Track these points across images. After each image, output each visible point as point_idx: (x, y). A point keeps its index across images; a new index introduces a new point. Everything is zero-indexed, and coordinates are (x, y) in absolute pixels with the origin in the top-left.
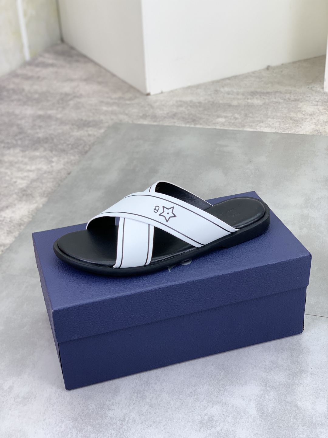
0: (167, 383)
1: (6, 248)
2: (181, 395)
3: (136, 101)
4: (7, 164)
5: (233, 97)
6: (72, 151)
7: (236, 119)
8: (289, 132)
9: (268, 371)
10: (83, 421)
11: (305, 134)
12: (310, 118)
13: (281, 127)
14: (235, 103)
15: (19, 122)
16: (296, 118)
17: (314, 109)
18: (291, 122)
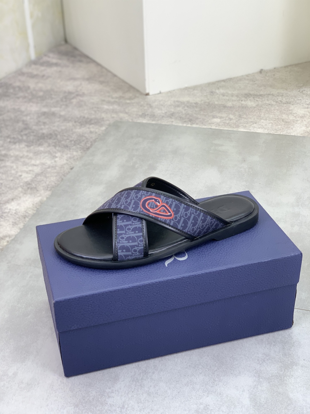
0: (165, 373)
1: (11, 239)
2: (178, 384)
3: (136, 100)
4: (12, 159)
5: (227, 98)
6: (74, 147)
7: (231, 119)
8: (281, 134)
9: (261, 362)
10: (84, 407)
11: (296, 135)
12: (301, 120)
13: (273, 128)
14: (230, 104)
15: (25, 118)
16: (287, 120)
17: (305, 111)
18: (283, 124)
